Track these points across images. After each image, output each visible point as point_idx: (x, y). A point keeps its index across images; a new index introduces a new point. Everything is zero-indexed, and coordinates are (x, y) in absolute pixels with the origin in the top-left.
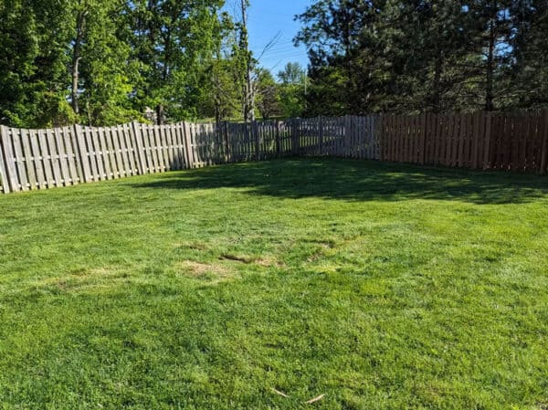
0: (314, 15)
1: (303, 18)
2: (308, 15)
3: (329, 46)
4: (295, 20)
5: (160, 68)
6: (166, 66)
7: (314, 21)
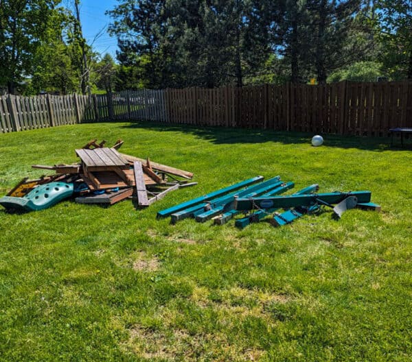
0: (121, 12)
1: (112, 14)
2: (117, 12)
3: (134, 37)
4: (106, 14)
5: (9, 51)
6: (14, 49)
7: (121, 18)
